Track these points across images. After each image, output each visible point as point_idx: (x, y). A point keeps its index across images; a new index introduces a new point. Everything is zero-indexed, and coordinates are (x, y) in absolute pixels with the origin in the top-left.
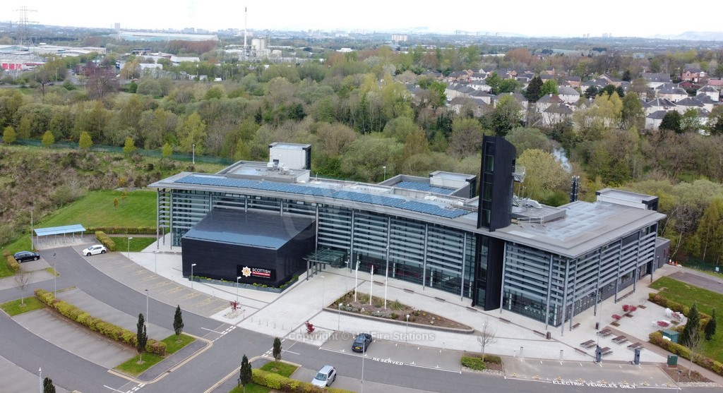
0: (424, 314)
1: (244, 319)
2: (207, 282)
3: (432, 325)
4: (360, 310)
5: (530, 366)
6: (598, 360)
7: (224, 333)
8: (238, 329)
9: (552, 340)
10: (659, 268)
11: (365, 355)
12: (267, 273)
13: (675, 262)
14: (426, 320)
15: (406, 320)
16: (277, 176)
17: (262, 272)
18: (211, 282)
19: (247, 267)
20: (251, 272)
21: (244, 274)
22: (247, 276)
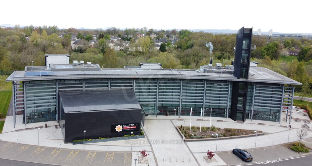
0: (233, 130)
1: (156, 161)
2: (89, 142)
3: (245, 134)
12: (134, 126)
14: (238, 133)
15: (231, 135)
16: (86, 68)
17: (131, 126)
18: (92, 142)
19: (119, 125)
20: (122, 128)
21: (117, 131)
22: (119, 131)
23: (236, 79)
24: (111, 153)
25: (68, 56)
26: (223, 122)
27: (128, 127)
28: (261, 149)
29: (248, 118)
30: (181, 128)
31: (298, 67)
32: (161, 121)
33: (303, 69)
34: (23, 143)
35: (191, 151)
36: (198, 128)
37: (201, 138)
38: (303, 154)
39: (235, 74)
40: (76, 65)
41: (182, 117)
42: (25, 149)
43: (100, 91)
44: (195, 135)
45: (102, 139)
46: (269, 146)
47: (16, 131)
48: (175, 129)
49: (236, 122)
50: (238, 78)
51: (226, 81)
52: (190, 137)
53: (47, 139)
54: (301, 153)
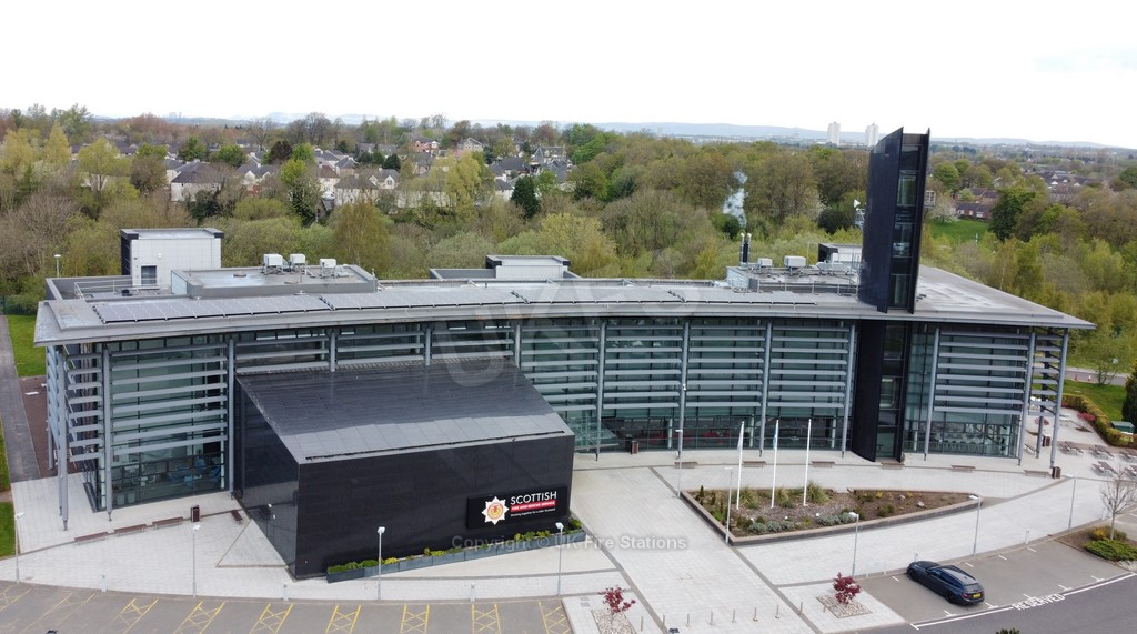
2: (390, 569)
11: (990, 607)
12: (547, 500)
14: (900, 504)
15: (881, 515)
16: (318, 281)
17: (536, 501)
18: (398, 568)
19: (496, 500)
20: (506, 509)
21: (487, 520)
22: (495, 522)
23: (871, 313)
24: (485, 605)
25: (217, 235)
26: (834, 468)
27: (526, 505)
28: (992, 557)
29: (910, 449)
30: (701, 495)
31: (1019, 261)
32: (619, 472)
33: (1038, 269)
34: (125, 589)
35: (767, 581)
36: (764, 494)
37: (786, 529)
38: (1130, 568)
39: (866, 293)
40: (275, 271)
41: (688, 455)
42: (142, 611)
43: (392, 370)
44: (760, 520)
45: (435, 554)
46: (1017, 546)
47: (80, 540)
48: (680, 502)
49: (878, 463)
50: (882, 309)
51: (834, 322)
52: (745, 527)
53: (218, 566)
54: (1123, 564)
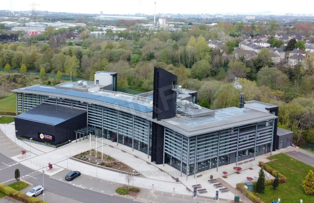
0: (119, 164)
1: (26, 160)
2: (24, 140)
3: (119, 169)
4: (87, 159)
5: (154, 195)
6: (195, 195)
7: (10, 166)
8: (20, 164)
9: (179, 182)
10: (283, 148)
11: (70, 183)
12: (50, 137)
13: (295, 145)
14: (117, 167)
15: (107, 166)
18: (26, 141)
19: (42, 134)
20: (44, 137)
25: (111, 75)
27: (47, 137)
44: (84, 157)
45: (32, 141)
